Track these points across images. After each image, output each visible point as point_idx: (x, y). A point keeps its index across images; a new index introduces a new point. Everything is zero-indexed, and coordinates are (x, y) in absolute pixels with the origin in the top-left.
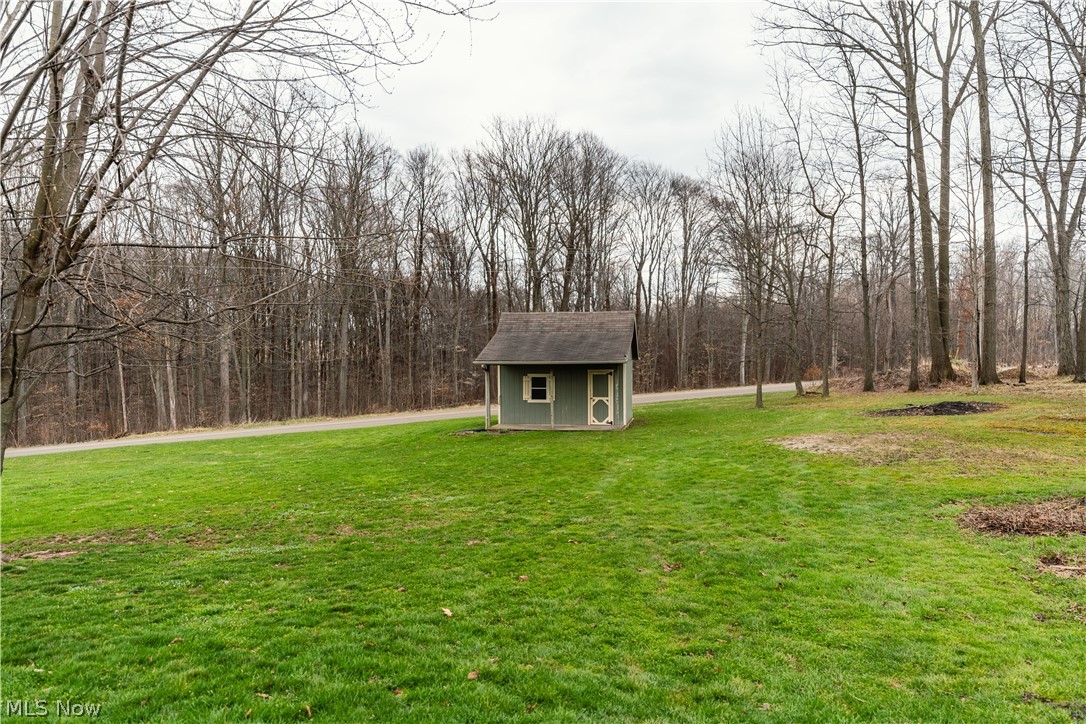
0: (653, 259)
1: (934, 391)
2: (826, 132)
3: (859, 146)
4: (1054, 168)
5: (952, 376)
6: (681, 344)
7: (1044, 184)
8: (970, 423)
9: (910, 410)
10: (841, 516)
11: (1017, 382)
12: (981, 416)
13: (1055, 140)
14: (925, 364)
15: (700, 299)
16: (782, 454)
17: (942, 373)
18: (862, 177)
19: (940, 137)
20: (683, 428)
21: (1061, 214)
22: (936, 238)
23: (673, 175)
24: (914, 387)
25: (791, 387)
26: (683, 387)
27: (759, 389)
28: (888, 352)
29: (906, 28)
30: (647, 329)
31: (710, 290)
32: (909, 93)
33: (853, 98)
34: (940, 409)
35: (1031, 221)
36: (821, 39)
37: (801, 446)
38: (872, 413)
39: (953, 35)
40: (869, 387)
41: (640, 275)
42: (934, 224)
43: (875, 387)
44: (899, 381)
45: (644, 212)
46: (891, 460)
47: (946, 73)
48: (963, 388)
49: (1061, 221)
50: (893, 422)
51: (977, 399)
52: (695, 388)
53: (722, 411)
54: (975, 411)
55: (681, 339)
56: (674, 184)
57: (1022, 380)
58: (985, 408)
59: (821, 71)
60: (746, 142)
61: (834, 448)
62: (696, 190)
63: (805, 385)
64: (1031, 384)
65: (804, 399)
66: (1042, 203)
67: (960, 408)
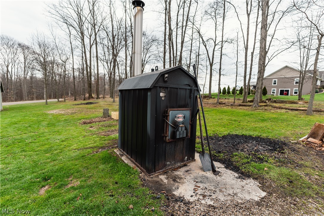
0: (12, 64)
1: (88, 100)
2: (62, 42)
3: (72, 48)
4: (109, 62)
5: (92, 98)
6: (24, 89)
7: (107, 63)
8: (91, 106)
9: (81, 104)
10: (55, 126)
11: (103, 98)
12: (94, 104)
13: (109, 56)
14: (87, 95)
15: (31, 78)
16: (46, 114)
17: (90, 97)
18: (73, 55)
19: (89, 50)
20: (21, 110)
21: (110, 70)
22: (89, 70)
23: (18, 42)
24: (84, 100)
25: (56, 100)
26: (26, 100)
27: (47, 101)
28: (82, 93)
29: (82, 26)
30: (11, 84)
31: (34, 76)
32: (83, 40)
33: (70, 37)
34: (87, 104)
35: (105, 69)
36: (62, 20)
37: (52, 112)
38: (73, 105)
39: (91, 31)
40: (75, 100)
41: (7, 68)
42: (88, 68)
43: (77, 99)
44: (82, 98)
45: (8, 51)
46: (72, 113)
47: (90, 38)
48: (94, 100)
49: (110, 71)
50: (76, 106)
51: (95, 102)
52: (30, 100)
53: (36, 106)
54: (93, 104)
55: (24, 87)
56: (19, 45)
57: (104, 98)
58: (95, 103)
59: (62, 28)
60: (39, 39)
61: (60, 112)
62: (28, 48)
63: (60, 100)
64: (105, 99)
65: (59, 102)
66: (107, 67)
67: (91, 103)
